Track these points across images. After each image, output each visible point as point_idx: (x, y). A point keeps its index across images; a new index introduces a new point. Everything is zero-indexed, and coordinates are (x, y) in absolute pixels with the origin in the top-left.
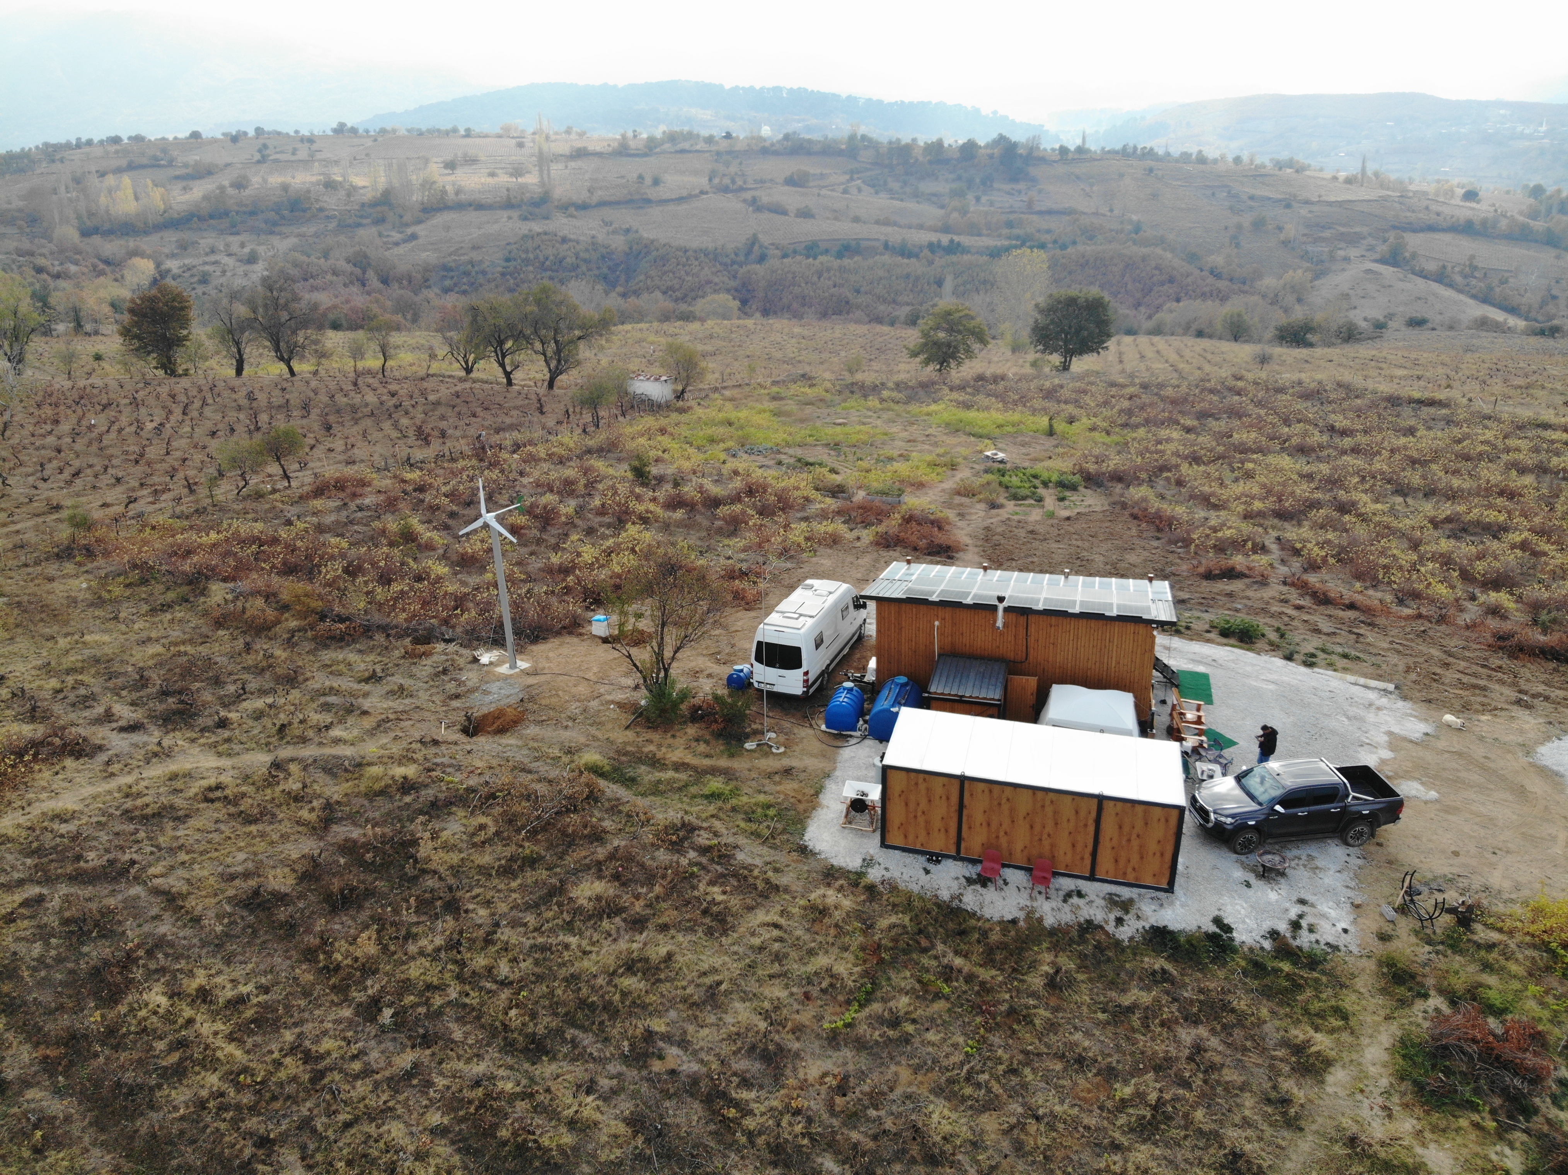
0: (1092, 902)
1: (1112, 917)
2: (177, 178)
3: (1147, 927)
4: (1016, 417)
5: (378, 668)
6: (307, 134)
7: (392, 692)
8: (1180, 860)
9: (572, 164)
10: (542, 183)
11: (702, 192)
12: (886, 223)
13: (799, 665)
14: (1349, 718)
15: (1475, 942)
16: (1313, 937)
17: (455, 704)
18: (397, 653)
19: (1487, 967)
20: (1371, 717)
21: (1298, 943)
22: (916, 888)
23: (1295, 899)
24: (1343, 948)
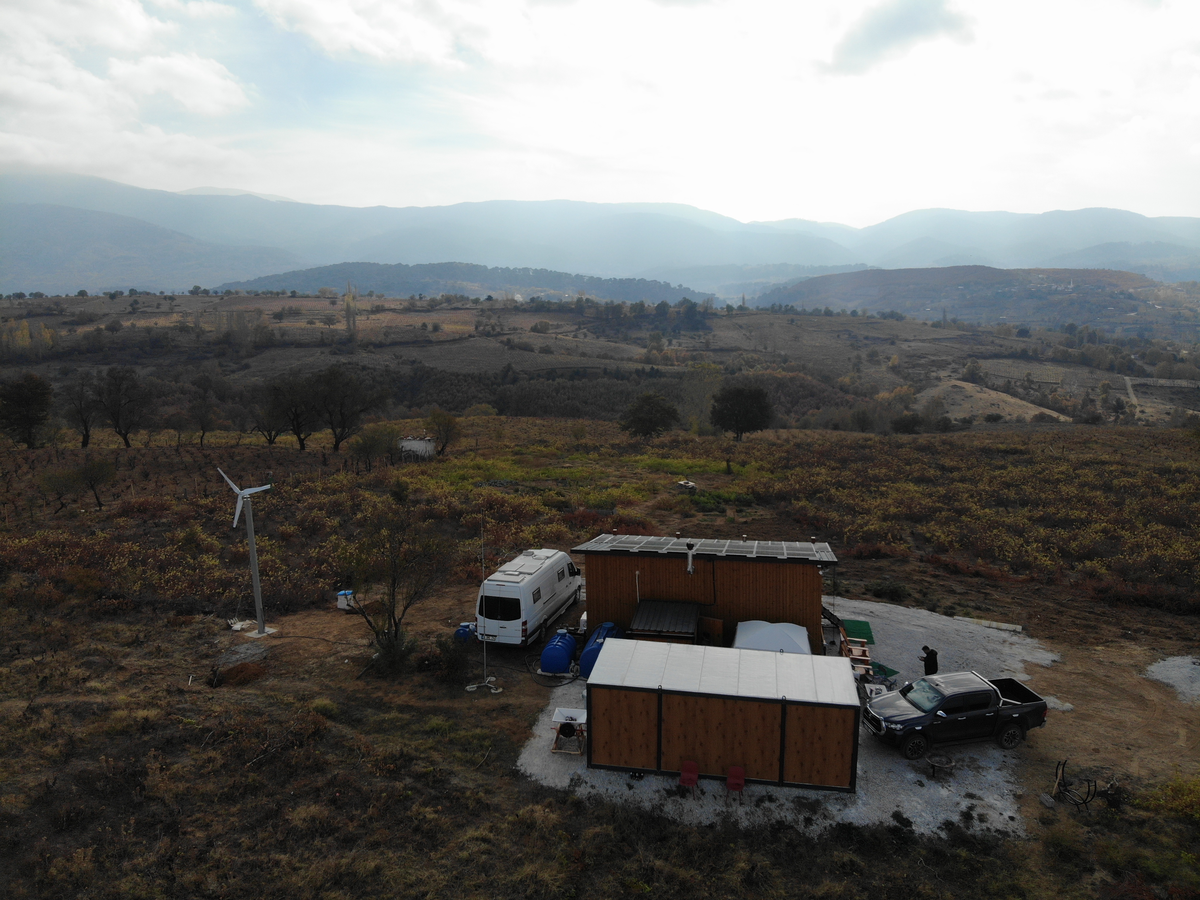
0: (782, 805)
1: (801, 817)
2: (65, 323)
3: (834, 824)
4: (702, 462)
5: (142, 635)
6: (170, 294)
7: (150, 653)
8: (858, 766)
9: (373, 317)
10: (349, 329)
11: (470, 336)
12: (605, 357)
13: (518, 616)
14: (987, 651)
15: (1127, 821)
16: (984, 826)
17: (205, 662)
18: (160, 623)
19: (1141, 841)
20: (1006, 650)
21: (970, 832)
22: (619, 801)
23: (963, 793)
24: (1012, 834)
